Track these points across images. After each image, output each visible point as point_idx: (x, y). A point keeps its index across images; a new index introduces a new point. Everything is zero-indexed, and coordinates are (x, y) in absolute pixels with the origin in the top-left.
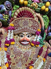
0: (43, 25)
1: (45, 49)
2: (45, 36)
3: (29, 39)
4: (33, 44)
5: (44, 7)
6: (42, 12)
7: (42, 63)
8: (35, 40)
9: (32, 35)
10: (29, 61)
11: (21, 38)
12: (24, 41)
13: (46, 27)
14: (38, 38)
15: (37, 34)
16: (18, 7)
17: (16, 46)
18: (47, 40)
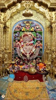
3: (29, 43)
5: (31, 30)
8: (31, 43)
9: (30, 41)
10: (30, 50)
11: (26, 44)
12: (27, 44)
13: (35, 36)
16: (22, 32)
17: (25, 46)
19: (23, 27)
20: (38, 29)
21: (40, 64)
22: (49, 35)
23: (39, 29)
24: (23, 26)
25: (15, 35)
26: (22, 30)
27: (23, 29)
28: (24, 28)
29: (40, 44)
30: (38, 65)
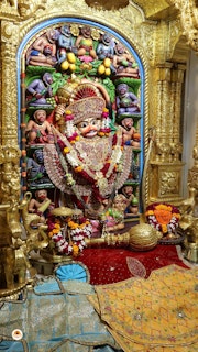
0: (108, 99)
1: (119, 136)
2: (114, 116)
3: (95, 127)
4: (102, 134)
6: (102, 77)
7: (120, 153)
8: (103, 127)
9: (97, 119)
10: (105, 156)
11: (84, 129)
13: (113, 99)
14: (107, 123)
15: (103, 116)
18: (119, 122)
19: (68, 51)
20: (125, 67)
21: (157, 207)
22: (162, 97)
23: (129, 70)
24: (66, 45)
25: (34, 84)
26: (65, 65)
27: (67, 59)
28: (72, 56)
29: (131, 131)
30: (150, 212)
